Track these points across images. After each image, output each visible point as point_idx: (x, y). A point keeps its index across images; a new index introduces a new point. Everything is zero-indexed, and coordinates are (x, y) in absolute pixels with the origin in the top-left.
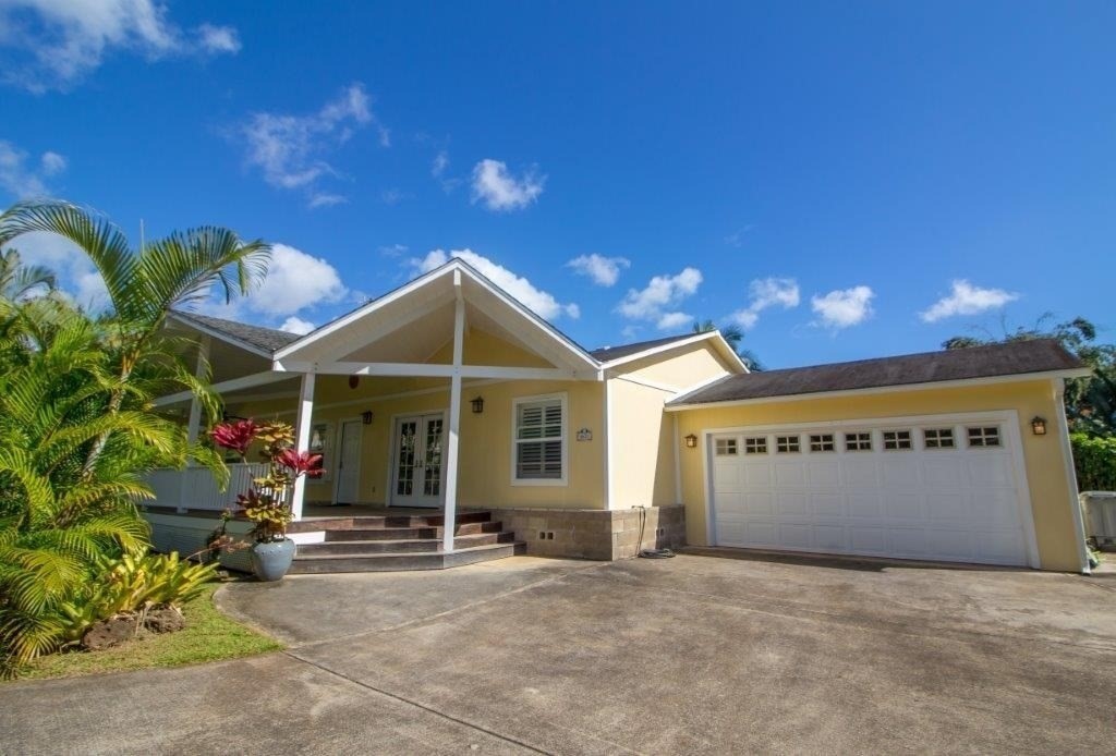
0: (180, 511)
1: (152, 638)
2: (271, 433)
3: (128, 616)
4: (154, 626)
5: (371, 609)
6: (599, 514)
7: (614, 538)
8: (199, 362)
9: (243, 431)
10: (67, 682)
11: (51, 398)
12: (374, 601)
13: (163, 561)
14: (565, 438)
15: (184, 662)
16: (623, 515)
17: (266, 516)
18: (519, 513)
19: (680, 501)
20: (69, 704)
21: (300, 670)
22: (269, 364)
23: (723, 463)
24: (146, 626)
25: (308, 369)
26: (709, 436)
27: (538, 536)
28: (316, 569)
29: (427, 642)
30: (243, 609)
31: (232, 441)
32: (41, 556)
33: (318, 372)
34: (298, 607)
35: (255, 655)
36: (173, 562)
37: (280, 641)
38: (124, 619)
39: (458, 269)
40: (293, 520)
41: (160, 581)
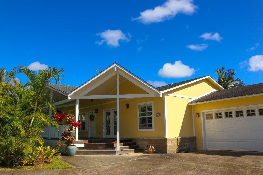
0: (49, 139)
1: (46, 164)
2: (68, 117)
3: (41, 159)
4: (46, 162)
5: (94, 162)
6: (163, 139)
7: (168, 147)
8: (50, 99)
9: (62, 116)
10: (31, 170)
11: (23, 110)
12: (96, 161)
13: (47, 148)
14: (153, 116)
15: (53, 169)
16: (171, 140)
17: (69, 139)
18: (141, 140)
19: (194, 135)
20: (33, 173)
21: (76, 171)
22: (67, 97)
23: (208, 122)
24: (44, 162)
25: (77, 98)
26: (203, 113)
27: (146, 146)
28: (82, 154)
29: (106, 168)
30: (65, 161)
31: (59, 119)
32: (24, 144)
33: (80, 99)
34: (77, 161)
35: (67, 168)
36: (49, 148)
37: (73, 166)
38: (40, 160)
39: (115, 66)
40: (76, 140)
41: (47, 152)
